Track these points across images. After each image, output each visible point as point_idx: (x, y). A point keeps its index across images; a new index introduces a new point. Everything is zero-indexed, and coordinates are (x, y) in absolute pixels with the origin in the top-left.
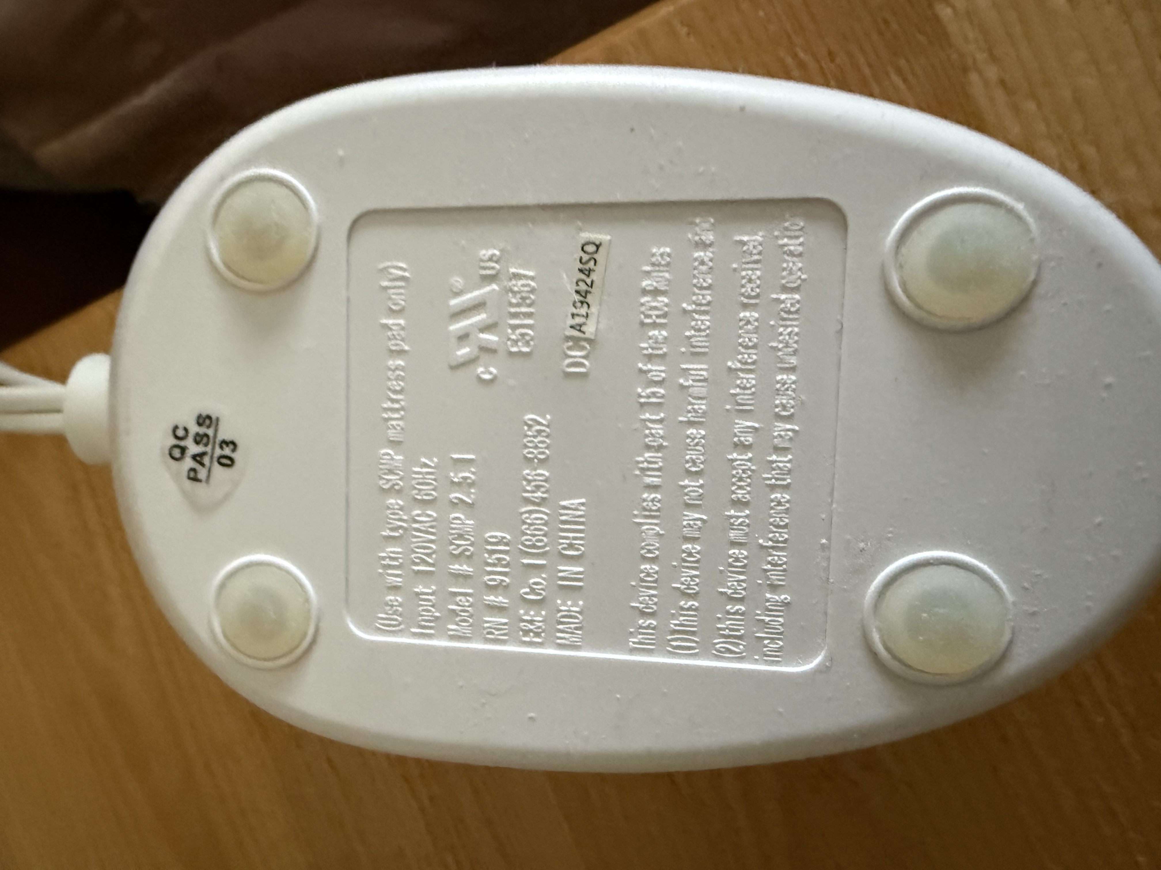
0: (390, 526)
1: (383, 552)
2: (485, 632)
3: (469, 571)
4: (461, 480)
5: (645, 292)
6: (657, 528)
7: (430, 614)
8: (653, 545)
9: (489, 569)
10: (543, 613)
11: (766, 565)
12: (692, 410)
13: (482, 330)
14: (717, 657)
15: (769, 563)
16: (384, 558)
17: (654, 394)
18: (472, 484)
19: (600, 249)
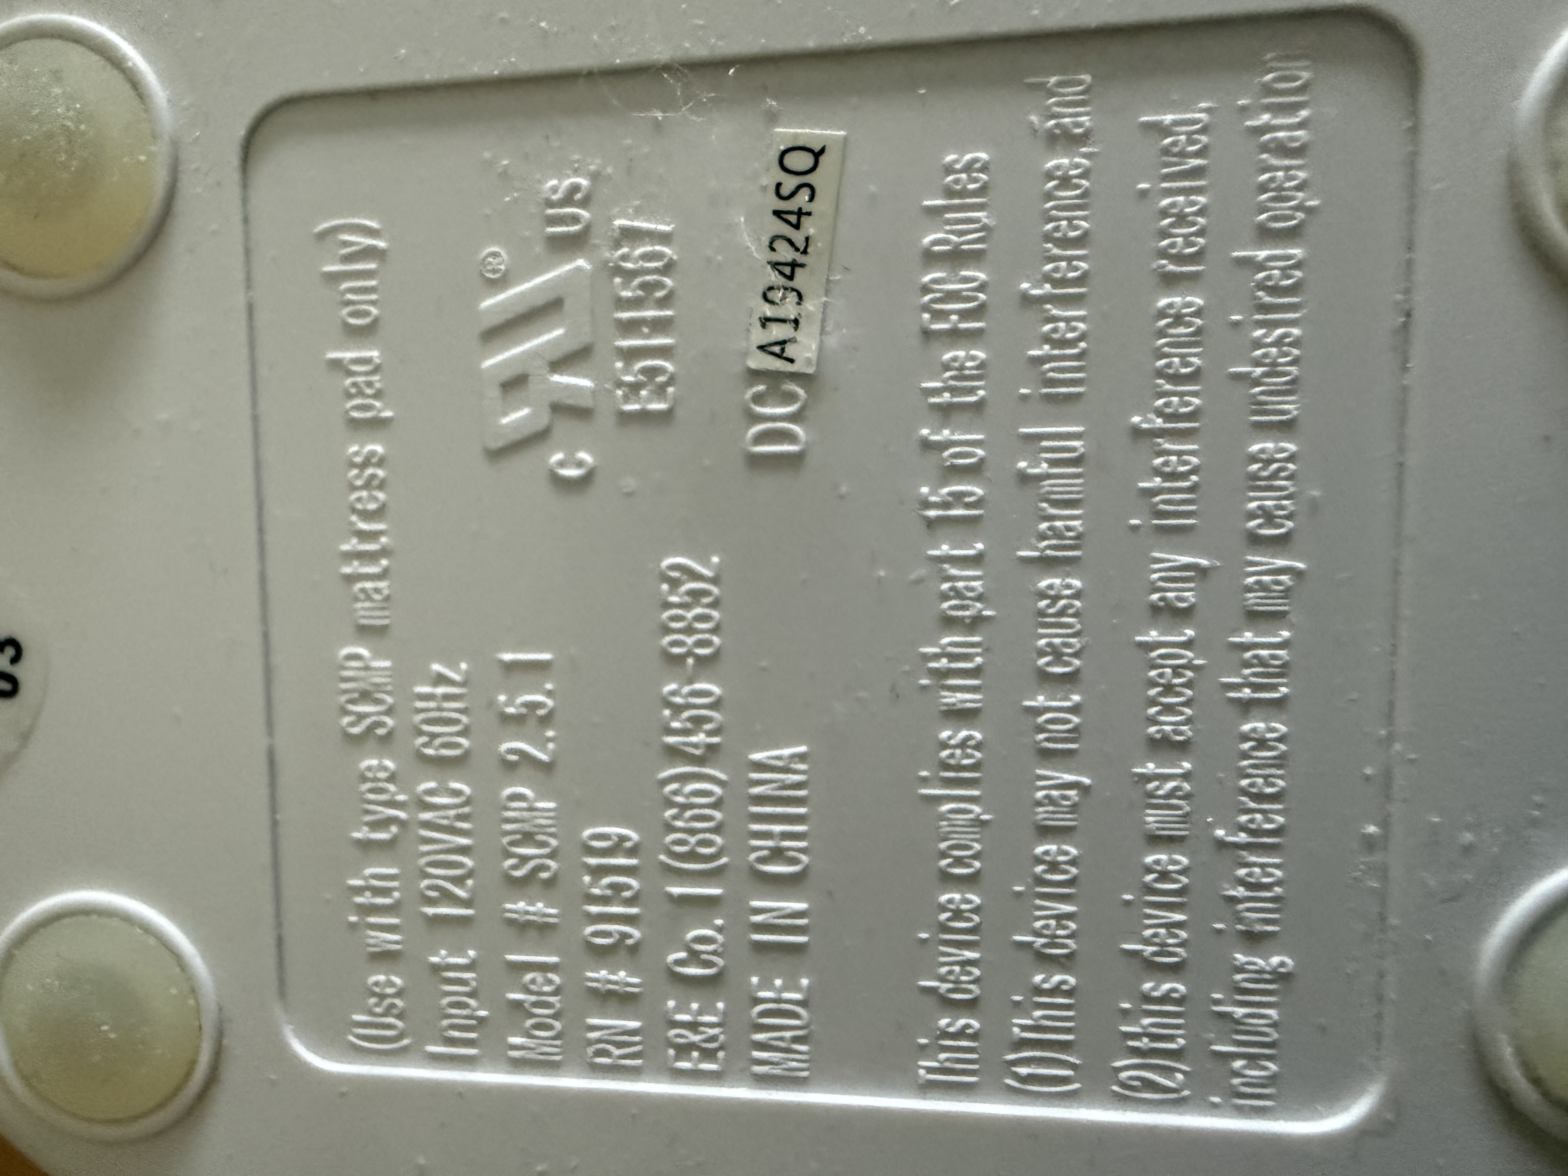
0: (368, 818)
1: (357, 876)
2: (590, 1050)
3: (550, 916)
4: (523, 710)
5: (930, 258)
6: (977, 809)
7: (465, 1012)
8: (967, 847)
9: (594, 909)
10: (720, 1005)
11: (1234, 888)
12: (1050, 533)
13: (557, 365)
14: (1123, 1101)
15: (1242, 882)
16: (359, 891)
17: (958, 496)
18: (546, 721)
19: (823, 159)
